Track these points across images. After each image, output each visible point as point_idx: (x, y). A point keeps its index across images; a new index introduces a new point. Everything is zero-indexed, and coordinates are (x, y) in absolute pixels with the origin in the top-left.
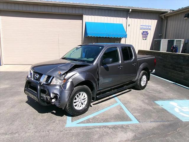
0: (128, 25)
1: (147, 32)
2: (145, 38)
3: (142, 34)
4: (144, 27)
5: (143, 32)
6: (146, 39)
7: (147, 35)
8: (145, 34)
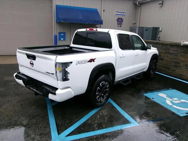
0: (103, 11)
1: (122, 18)
2: (120, 25)
3: (117, 20)
4: (119, 13)
5: (118, 18)
6: (121, 27)
7: (122, 22)
8: (120, 21)
